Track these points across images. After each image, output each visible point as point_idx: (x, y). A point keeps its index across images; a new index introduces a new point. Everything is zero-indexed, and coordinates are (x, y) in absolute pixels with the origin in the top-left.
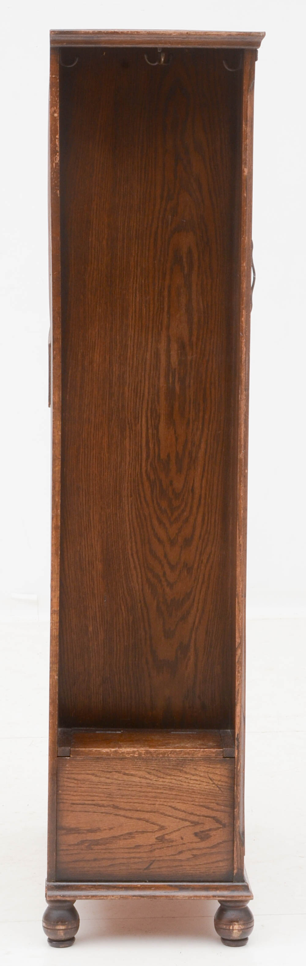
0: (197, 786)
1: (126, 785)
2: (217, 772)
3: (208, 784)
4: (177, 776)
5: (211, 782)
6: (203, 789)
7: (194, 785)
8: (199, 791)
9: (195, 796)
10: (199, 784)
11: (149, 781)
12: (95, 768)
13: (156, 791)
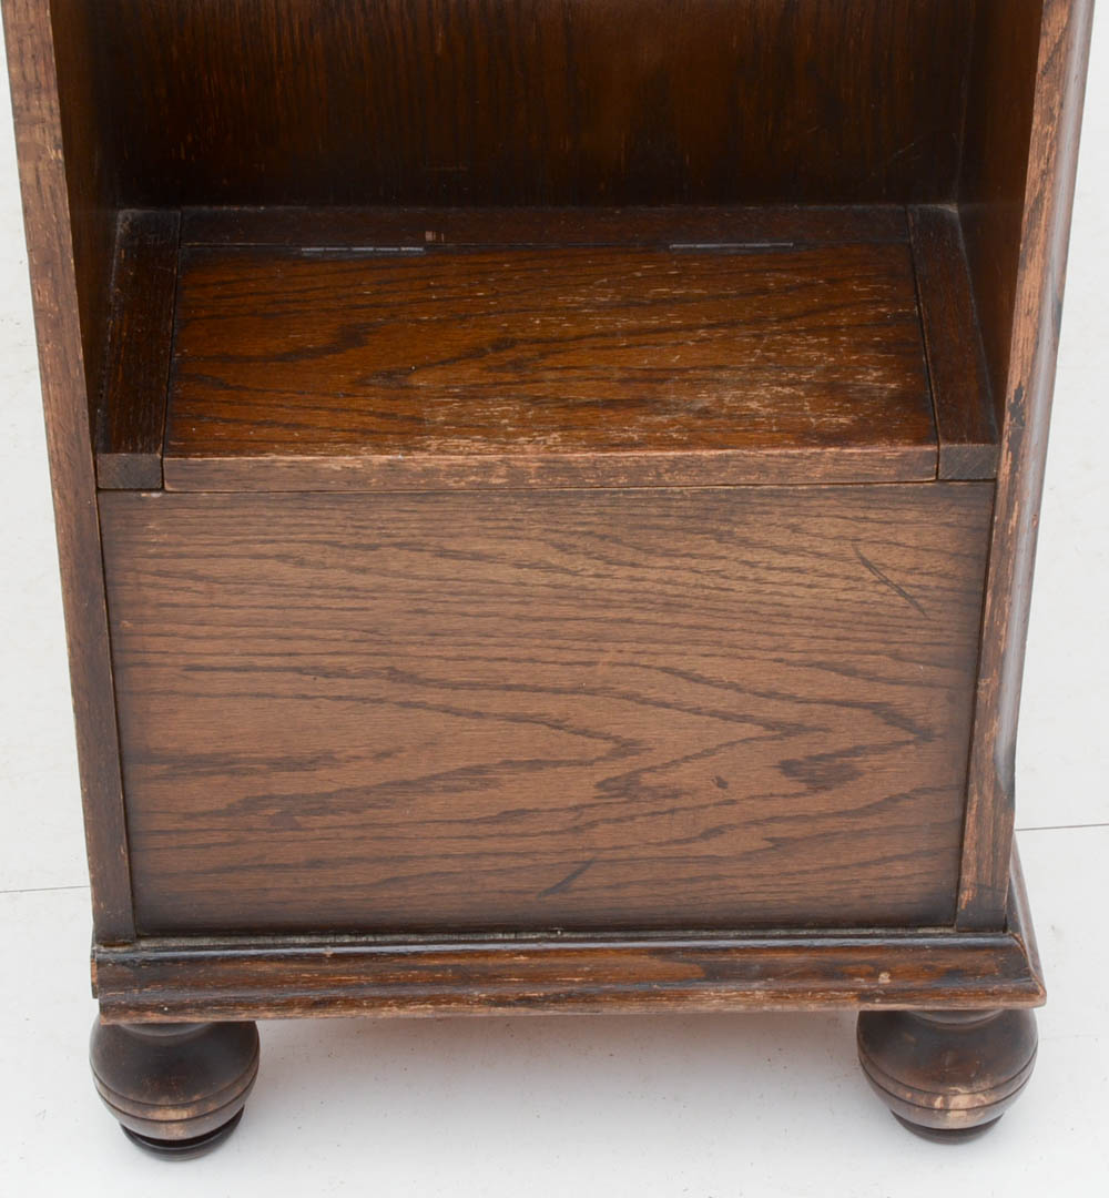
0: (800, 591)
1: (452, 593)
2: (901, 538)
3: (853, 584)
4: (702, 556)
5: (868, 574)
6: (830, 603)
7: (785, 590)
8: (807, 612)
9: (786, 630)
10: (810, 586)
11: (561, 578)
12: (292, 533)
13: (599, 613)
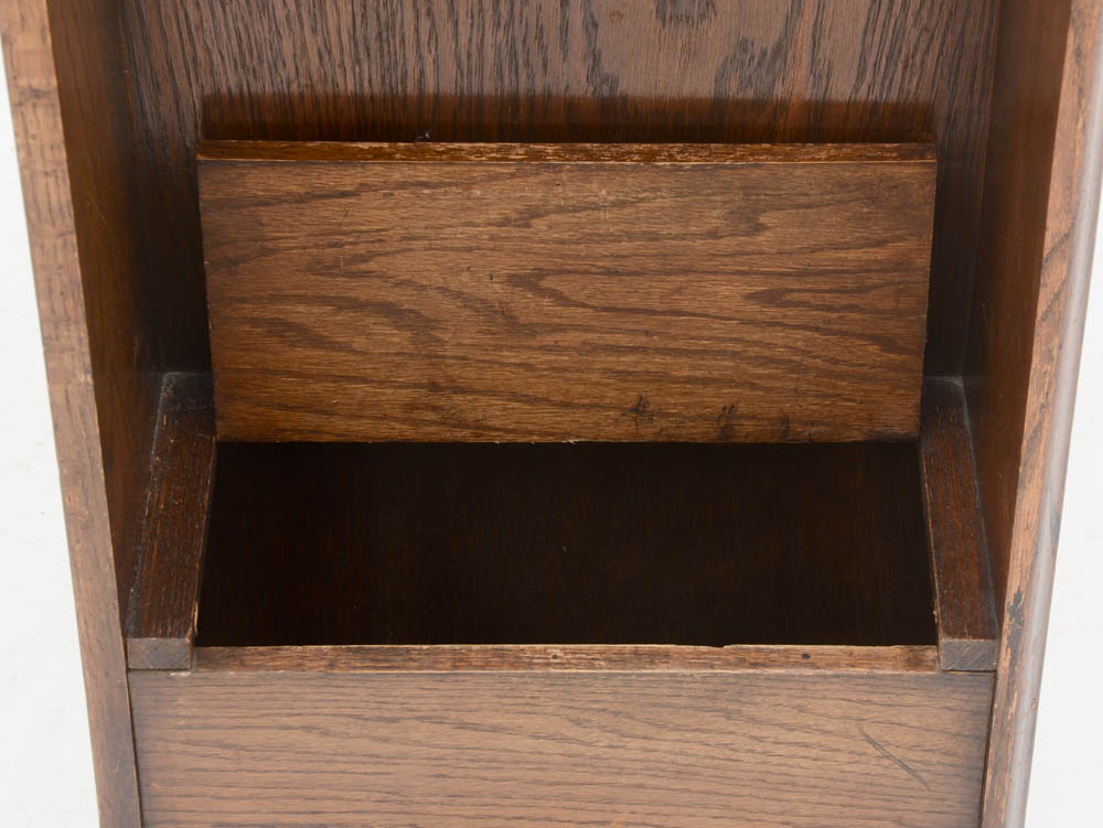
0: (805, 763)
1: (472, 761)
2: (903, 719)
3: (857, 758)
4: (711, 731)
5: (871, 750)
6: (835, 774)
7: (791, 762)
8: (813, 782)
9: (793, 797)
10: (815, 759)
11: (575, 748)
12: (316, 708)
13: (613, 779)
